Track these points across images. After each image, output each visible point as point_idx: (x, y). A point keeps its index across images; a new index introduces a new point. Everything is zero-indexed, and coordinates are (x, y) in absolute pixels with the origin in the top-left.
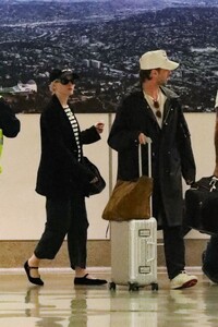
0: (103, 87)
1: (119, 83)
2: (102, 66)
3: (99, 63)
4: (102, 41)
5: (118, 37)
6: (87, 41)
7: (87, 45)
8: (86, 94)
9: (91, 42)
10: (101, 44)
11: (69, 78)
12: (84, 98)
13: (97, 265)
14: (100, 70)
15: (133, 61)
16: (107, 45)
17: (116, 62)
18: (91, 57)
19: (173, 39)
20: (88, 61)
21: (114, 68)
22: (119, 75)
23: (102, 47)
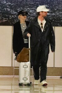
0: (10, 17)
1: (16, 16)
2: (10, 11)
3: (9, 9)
4: (10, 2)
5: (16, 1)
6: (6, 2)
7: (6, 3)
8: (5, 20)
9: (7, 3)
10: (10, 3)
11: (25, 14)
12: (4, 21)
13: (7, 75)
14: (9, 12)
15: (20, 9)
16: (12, 4)
17: (15, 9)
18: (7, 7)
19: (33, 2)
20: (6, 9)
21: (14, 11)
22: (16, 13)
23: (10, 4)
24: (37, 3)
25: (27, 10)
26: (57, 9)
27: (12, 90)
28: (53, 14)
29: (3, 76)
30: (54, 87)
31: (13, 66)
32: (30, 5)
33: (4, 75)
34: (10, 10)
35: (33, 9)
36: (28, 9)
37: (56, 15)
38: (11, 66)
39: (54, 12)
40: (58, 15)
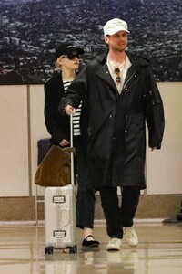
0: (22, 61)
1: (36, 58)
3: (18, 40)
4: (20, 20)
5: (35, 17)
6: (7, 21)
7: (8, 24)
8: (6, 68)
9: (11, 21)
10: (19, 23)
12: (5, 72)
13: (18, 220)
14: (19, 46)
15: (48, 38)
16: (25, 24)
17: (33, 40)
18: (10, 35)
19: (83, 18)
20: (10, 40)
21: (31, 44)
22: (35, 51)
23: (21, 26)
24: (93, 19)
25: (65, 40)
26: (149, 35)
27: (32, 261)
28: (139, 49)
29: (7, 223)
30: (146, 248)
31: (34, 194)
32: (75, 25)
33: (9, 220)
34: (20, 42)
35: (84, 35)
36: (69, 37)
37: (148, 52)
38: (28, 195)
39: (141, 42)
40: (153, 51)
